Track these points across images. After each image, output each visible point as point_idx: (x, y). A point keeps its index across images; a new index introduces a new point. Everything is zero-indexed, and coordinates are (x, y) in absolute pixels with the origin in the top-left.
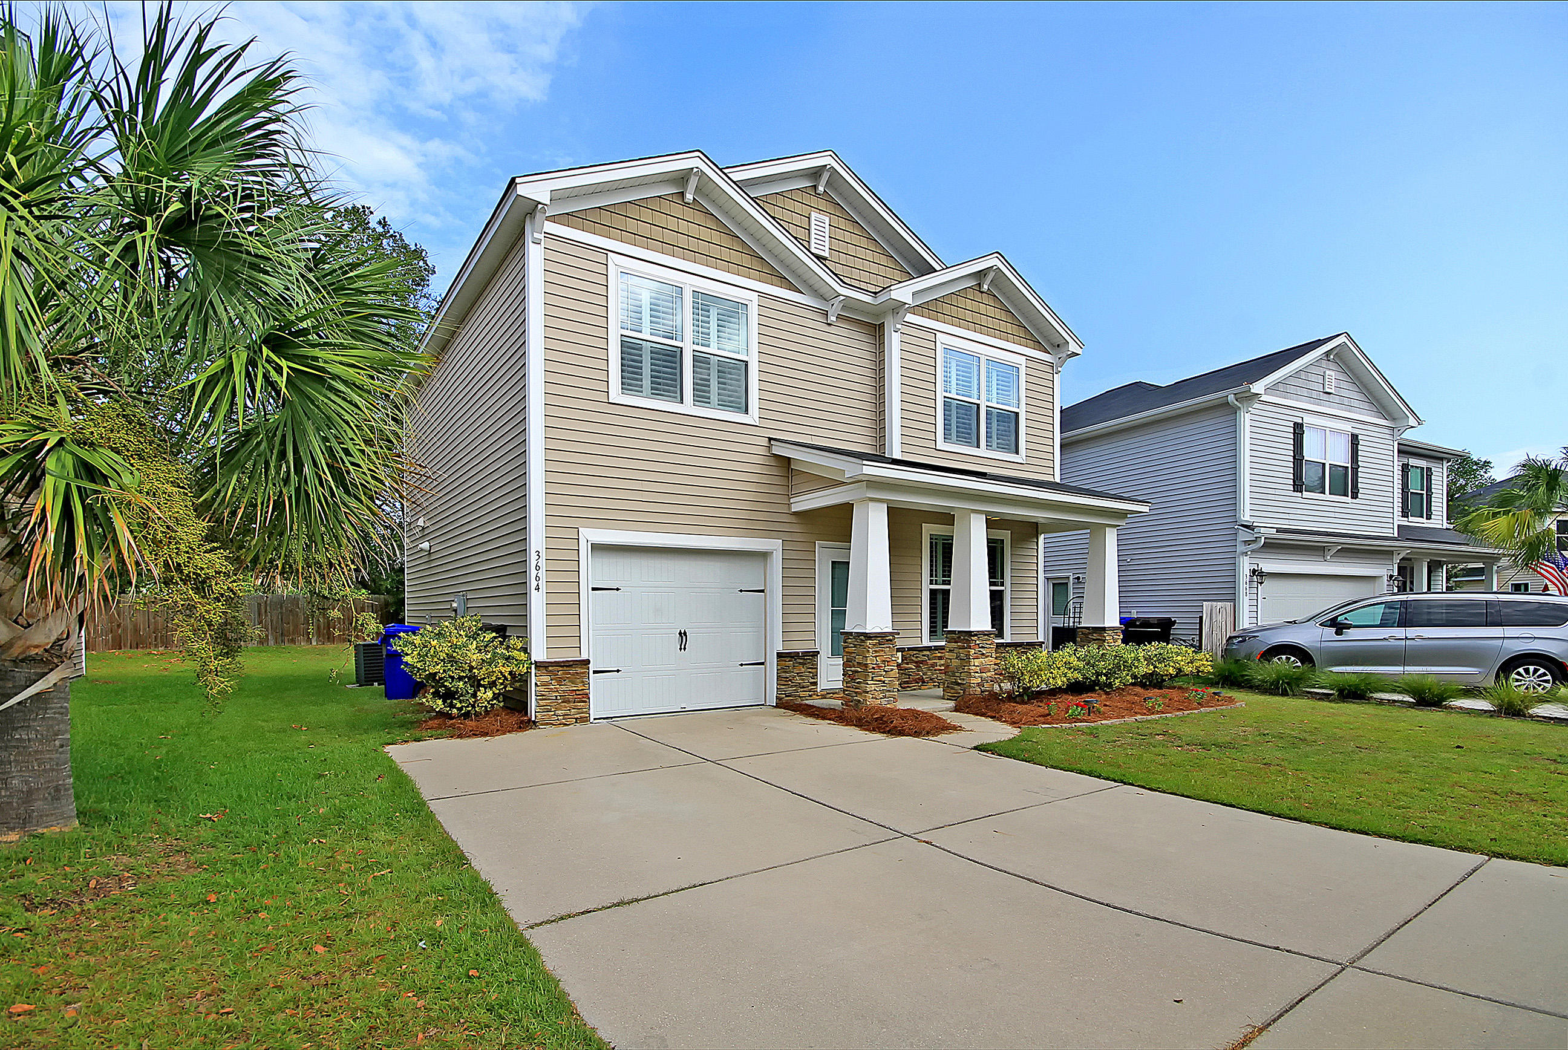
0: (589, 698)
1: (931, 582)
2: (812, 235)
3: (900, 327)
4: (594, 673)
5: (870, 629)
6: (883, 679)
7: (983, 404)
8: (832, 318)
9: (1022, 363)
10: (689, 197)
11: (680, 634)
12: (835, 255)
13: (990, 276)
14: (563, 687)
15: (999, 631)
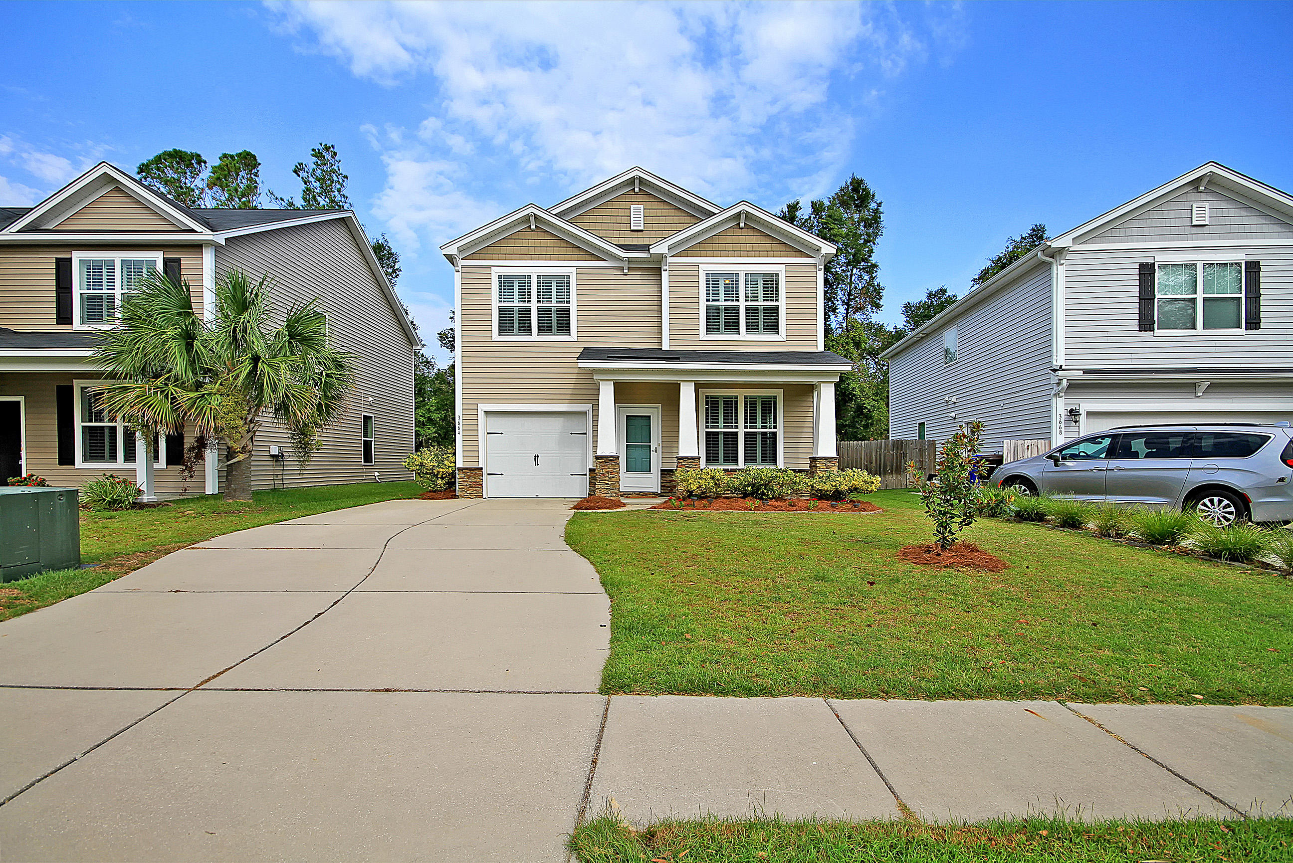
0: (483, 486)
1: (707, 427)
2: (632, 219)
3: (667, 267)
4: (489, 474)
5: (599, 454)
6: (607, 482)
7: (742, 305)
8: (626, 271)
9: (781, 270)
10: (533, 227)
11: (535, 456)
12: (650, 226)
13: (743, 217)
14: (470, 480)
15: (774, 461)
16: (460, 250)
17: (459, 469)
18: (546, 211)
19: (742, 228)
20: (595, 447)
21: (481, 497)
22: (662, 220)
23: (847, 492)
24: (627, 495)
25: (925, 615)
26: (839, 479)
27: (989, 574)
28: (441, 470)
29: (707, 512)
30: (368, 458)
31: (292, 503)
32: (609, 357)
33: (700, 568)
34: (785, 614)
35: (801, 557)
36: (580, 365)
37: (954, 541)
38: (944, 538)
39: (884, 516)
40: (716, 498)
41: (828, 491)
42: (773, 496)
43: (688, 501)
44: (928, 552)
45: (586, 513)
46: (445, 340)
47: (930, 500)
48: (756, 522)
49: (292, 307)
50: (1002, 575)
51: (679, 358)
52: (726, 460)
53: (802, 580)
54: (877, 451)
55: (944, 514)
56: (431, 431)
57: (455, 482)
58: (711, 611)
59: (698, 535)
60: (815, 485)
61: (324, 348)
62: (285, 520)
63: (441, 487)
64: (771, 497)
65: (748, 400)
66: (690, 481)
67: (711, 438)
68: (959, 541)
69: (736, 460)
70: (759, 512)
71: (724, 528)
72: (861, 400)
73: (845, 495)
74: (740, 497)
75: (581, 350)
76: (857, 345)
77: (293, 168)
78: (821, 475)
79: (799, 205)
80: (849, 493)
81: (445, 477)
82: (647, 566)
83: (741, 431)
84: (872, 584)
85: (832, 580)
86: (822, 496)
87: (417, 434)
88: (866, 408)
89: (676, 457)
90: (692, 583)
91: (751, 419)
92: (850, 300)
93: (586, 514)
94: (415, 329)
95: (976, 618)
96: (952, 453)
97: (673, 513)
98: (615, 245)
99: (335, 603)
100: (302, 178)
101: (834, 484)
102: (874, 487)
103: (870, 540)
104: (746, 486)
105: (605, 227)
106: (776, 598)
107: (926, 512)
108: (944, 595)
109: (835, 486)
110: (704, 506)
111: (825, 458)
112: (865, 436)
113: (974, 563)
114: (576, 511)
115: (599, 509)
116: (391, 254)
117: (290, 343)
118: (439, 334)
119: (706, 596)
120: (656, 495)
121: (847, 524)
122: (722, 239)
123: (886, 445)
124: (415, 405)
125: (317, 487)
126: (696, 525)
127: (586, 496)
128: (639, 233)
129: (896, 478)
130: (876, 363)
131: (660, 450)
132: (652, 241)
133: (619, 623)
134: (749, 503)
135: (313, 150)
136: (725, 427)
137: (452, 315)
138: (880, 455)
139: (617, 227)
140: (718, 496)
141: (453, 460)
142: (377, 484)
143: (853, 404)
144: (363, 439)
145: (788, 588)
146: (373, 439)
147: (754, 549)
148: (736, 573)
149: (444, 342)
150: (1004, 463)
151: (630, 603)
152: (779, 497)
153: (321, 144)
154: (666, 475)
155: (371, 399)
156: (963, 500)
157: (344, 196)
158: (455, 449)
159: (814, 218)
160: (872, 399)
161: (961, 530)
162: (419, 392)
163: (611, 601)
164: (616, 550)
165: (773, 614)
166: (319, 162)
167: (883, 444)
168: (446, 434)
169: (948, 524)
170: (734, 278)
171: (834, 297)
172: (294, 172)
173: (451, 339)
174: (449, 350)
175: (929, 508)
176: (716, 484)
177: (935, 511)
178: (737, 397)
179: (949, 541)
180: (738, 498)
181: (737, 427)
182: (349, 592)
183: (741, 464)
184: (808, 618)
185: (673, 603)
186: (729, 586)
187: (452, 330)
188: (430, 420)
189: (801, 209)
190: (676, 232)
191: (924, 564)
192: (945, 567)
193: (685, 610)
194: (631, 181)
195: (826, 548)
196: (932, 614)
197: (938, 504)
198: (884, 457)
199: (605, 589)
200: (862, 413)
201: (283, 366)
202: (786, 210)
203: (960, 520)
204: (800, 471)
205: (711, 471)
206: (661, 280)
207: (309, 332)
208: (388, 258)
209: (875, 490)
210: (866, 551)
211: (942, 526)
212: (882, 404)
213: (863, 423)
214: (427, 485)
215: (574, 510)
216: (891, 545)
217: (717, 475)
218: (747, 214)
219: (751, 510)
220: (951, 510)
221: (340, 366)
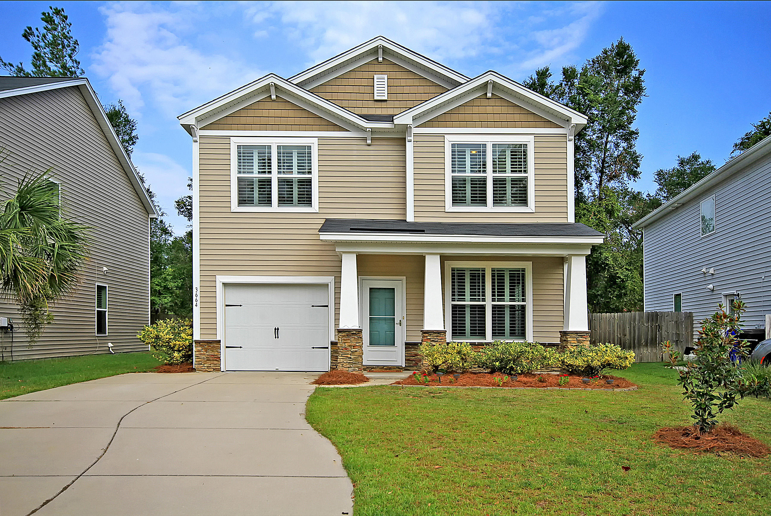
0: (221, 360)
1: (453, 300)
2: (375, 89)
3: (412, 138)
4: (227, 347)
5: (341, 327)
6: (349, 356)
7: (490, 175)
8: (369, 142)
9: (530, 141)
10: (274, 97)
11: (275, 329)
12: (394, 97)
13: (490, 87)
14: (207, 353)
15: (523, 334)
16: (199, 120)
17: (197, 342)
18: (287, 80)
19: (489, 99)
20: (337, 320)
21: (219, 370)
22: (406, 90)
23: (600, 367)
24: (371, 369)
25: (683, 505)
26: (591, 354)
27: (753, 460)
28: (178, 343)
29: (453, 388)
30: (101, 328)
31: (21, 376)
32: (351, 229)
33: (447, 450)
34: (536, 502)
35: (552, 438)
36: (322, 237)
37: (715, 424)
38: (704, 420)
39: (639, 393)
40: (462, 373)
41: (579, 366)
42: (522, 371)
43: (434, 376)
44: (686, 435)
45: (328, 388)
46: (182, 208)
47: (687, 381)
48: (504, 400)
49: (25, 177)
50: (766, 461)
51: (424, 231)
52: (473, 334)
53: (554, 464)
54: (630, 323)
55: (703, 395)
56: (167, 300)
57: (191, 355)
58: (458, 498)
59: (444, 414)
60: (566, 360)
61: (57, 220)
62: (14, 396)
63: (177, 360)
64: (520, 372)
65: (496, 272)
66: (436, 356)
67: (458, 312)
68: (720, 424)
69: (483, 334)
70: (507, 388)
71: (471, 406)
72: (614, 269)
73: (597, 370)
74: (488, 373)
75: (323, 221)
76: (610, 213)
77: (23, 32)
78: (573, 350)
79: (549, 72)
80: (602, 369)
81: (182, 350)
82: (391, 447)
83: (489, 304)
84: (627, 469)
85: (585, 465)
86: (572, 371)
87: (153, 303)
88: (619, 277)
89: (421, 331)
90: (437, 467)
91: (498, 292)
92: (603, 167)
93: (328, 390)
94: (151, 196)
95: (739, 508)
96: (712, 334)
97: (418, 389)
98: (358, 115)
99: (65, 488)
100: (33, 43)
101: (586, 359)
102: (628, 363)
103: (624, 420)
104: (493, 361)
105: (347, 96)
106: (526, 483)
107: (683, 394)
108: (704, 482)
109: (587, 361)
110: (451, 382)
111: (576, 333)
112: (619, 306)
113: (736, 448)
114: (317, 385)
115: (341, 383)
116: (127, 121)
117: (21, 214)
118: (177, 202)
119: (452, 481)
120: (399, 369)
121: (599, 402)
122: (468, 110)
123: (641, 317)
124: (151, 274)
125: (48, 359)
126: (442, 402)
127: (328, 369)
128: (383, 103)
129: (652, 351)
130: (629, 231)
131: (404, 323)
132: (396, 111)
133: (362, 510)
134: (497, 378)
135: (44, 14)
136: (472, 300)
137: (190, 182)
138: (634, 327)
139: (359, 97)
140: (464, 372)
141: (189, 332)
142: (111, 355)
143: (606, 274)
144: (97, 309)
145: (538, 472)
146: (107, 310)
147: (503, 429)
148: (483, 456)
149: (182, 210)
150: (766, 339)
151: (373, 489)
152: (528, 373)
153: (51, 8)
154: (411, 348)
155: (105, 269)
156: (723, 382)
157: (76, 61)
158: (193, 321)
159: (565, 85)
160: (626, 268)
161: (721, 412)
162: (155, 260)
163: (354, 486)
164: (358, 430)
165: (523, 502)
166: (49, 27)
167: (637, 318)
168: (182, 303)
169: (707, 406)
170: (481, 148)
171: (588, 165)
172: (23, 36)
173: (189, 207)
174: (186, 218)
175: (687, 389)
176: (462, 359)
177: (693, 393)
178: (484, 270)
179: (709, 424)
180: (485, 373)
181: (484, 300)
182: (79, 477)
183: (489, 338)
184: (560, 507)
185: (418, 489)
186: (477, 470)
187: (190, 198)
188: (166, 288)
189: (551, 75)
190: (420, 102)
191: (682, 447)
192: (705, 451)
193: (431, 496)
194: (375, 51)
195: (578, 428)
196: (691, 504)
197: (696, 385)
198: (639, 329)
199: (347, 472)
200: (615, 283)
201: (13, 237)
202: (535, 76)
203: (720, 402)
204: (551, 345)
205: (458, 345)
206: (405, 150)
207: (42, 204)
208: (125, 125)
209: (629, 365)
210: (620, 433)
211: (701, 408)
212: (636, 274)
213: (616, 293)
214: (163, 359)
215: (315, 385)
216: (646, 426)
217: (464, 350)
218: (495, 85)
219: (499, 386)
220: (711, 391)
221: (73, 237)
